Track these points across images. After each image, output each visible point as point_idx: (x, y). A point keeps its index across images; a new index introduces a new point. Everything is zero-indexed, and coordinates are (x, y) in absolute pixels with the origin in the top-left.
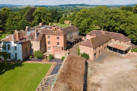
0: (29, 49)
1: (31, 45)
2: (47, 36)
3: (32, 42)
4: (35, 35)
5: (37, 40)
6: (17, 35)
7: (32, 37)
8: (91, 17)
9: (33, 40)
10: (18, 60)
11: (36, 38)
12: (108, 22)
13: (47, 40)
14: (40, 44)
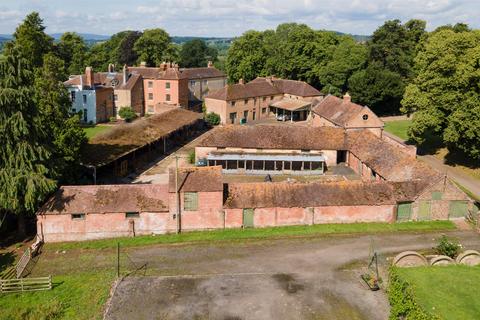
0: (109, 105)
1: (114, 98)
2: (146, 82)
3: (116, 92)
4: (122, 79)
5: (126, 88)
6: (89, 75)
7: (117, 81)
8: (264, 51)
9: (118, 88)
10: (88, 121)
11: (124, 83)
12: (293, 60)
13: (148, 90)
14: (132, 97)
